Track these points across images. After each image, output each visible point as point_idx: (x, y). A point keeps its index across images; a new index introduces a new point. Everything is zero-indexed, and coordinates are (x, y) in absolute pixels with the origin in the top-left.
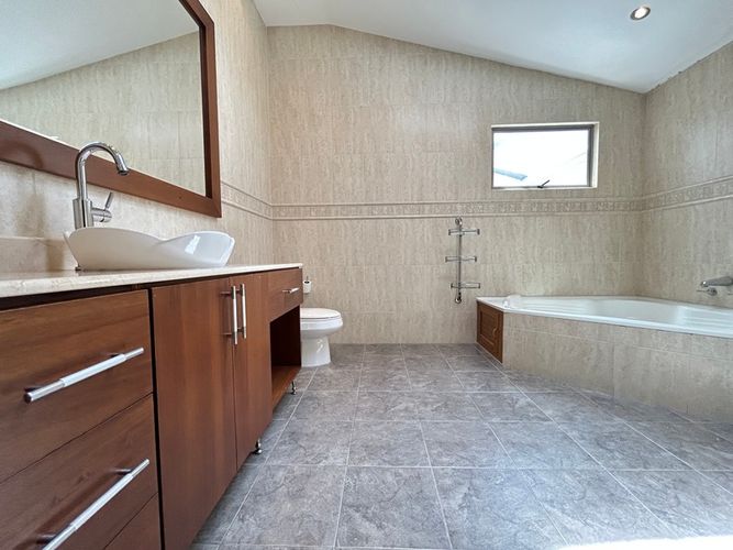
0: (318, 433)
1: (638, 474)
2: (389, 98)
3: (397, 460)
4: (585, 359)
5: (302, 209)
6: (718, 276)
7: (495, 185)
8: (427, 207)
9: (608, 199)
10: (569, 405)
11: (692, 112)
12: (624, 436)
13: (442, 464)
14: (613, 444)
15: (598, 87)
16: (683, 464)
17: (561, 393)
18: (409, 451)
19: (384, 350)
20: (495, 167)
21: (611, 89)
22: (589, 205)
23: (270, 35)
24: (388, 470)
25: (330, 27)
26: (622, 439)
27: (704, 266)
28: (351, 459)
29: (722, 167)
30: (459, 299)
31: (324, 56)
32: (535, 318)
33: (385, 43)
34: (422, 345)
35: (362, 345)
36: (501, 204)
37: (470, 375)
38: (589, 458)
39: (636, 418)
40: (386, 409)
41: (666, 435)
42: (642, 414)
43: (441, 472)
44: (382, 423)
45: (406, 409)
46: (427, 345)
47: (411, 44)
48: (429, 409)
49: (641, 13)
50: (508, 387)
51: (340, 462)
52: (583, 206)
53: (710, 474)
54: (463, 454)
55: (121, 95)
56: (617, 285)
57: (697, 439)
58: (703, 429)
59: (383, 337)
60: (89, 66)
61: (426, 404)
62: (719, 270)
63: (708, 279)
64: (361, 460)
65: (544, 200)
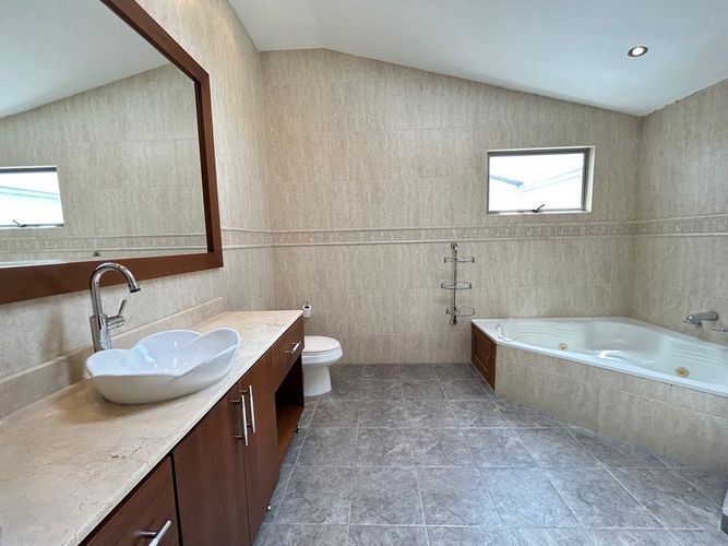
0: (321, 482)
1: (613, 532)
2: (384, 123)
3: (395, 516)
4: (573, 396)
5: (300, 235)
6: (704, 311)
7: (491, 209)
8: (423, 232)
9: (602, 223)
10: (555, 446)
11: (687, 144)
12: (603, 485)
13: (435, 522)
14: (592, 496)
15: (594, 110)
16: (655, 520)
17: (548, 430)
18: (406, 505)
19: (382, 371)
20: (491, 173)
21: (608, 112)
22: (583, 229)
23: (264, 60)
24: (386, 529)
25: (324, 51)
26: (602, 490)
27: (692, 298)
28: (352, 516)
29: (713, 205)
30: (455, 321)
31: (319, 81)
32: (526, 352)
33: (379, 66)
34: (418, 365)
35: (360, 366)
36: (496, 230)
37: (463, 406)
38: (570, 514)
39: (616, 462)
40: (384, 452)
41: (642, 484)
42: (623, 456)
43: (435, 532)
44: (380, 470)
45: (403, 452)
46: (423, 364)
47: (406, 68)
48: (424, 451)
49: (638, 51)
50: (499, 422)
51: (341, 520)
52: (577, 231)
53: (677, 533)
54: (454, 509)
55: (116, 124)
56: (607, 307)
57: (671, 490)
58: (677, 475)
59: (380, 357)
60: (83, 94)
61: (421, 444)
62: (705, 304)
63: (694, 312)
64: (362, 517)
65: (539, 225)
